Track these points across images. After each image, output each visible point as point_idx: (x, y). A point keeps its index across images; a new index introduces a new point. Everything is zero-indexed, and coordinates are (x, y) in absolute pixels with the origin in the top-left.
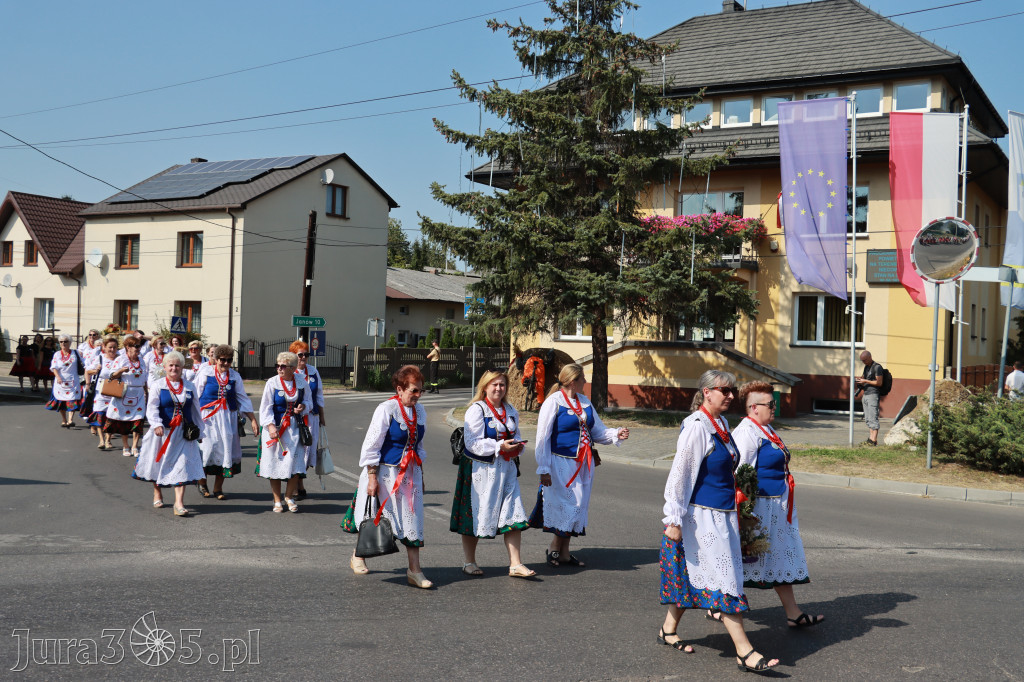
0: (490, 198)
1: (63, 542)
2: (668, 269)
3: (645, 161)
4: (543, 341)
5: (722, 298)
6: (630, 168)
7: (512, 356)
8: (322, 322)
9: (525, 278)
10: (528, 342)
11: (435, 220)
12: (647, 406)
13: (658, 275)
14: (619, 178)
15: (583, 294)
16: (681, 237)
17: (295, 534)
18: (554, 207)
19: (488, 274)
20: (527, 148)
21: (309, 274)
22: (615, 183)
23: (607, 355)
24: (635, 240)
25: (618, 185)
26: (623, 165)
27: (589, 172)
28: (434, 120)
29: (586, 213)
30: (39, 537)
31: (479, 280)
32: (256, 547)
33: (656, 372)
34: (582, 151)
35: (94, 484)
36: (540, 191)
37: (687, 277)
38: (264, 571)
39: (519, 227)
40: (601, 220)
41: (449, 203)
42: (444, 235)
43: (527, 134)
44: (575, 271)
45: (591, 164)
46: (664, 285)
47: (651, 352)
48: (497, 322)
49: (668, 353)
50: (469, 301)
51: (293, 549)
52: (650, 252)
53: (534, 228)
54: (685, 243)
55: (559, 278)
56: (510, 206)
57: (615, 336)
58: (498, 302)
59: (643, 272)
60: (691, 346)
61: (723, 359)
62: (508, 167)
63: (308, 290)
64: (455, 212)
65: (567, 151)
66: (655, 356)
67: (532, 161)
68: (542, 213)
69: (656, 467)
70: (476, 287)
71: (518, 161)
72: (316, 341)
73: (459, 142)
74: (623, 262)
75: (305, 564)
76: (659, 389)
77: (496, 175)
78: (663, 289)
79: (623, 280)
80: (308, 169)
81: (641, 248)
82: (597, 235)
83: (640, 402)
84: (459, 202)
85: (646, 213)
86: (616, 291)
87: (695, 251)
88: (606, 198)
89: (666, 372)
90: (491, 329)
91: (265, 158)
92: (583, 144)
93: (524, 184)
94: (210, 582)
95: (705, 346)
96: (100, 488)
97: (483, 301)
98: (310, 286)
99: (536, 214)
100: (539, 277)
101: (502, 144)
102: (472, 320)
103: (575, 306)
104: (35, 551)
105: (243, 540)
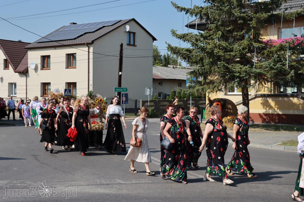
0: (196, 35)
1: (24, 183)
2: (276, 62)
3: (265, 15)
4: (221, 95)
5: (301, 74)
6: (258, 19)
7: (207, 102)
8: (127, 90)
9: (213, 69)
10: (214, 96)
11: (173, 45)
12: (267, 122)
13: (271, 65)
14: (253, 23)
15: (238, 74)
16: (282, 48)
17: (119, 179)
18: (224, 37)
19: (196, 67)
20: (212, 12)
21: (120, 70)
22: (251, 26)
23: (248, 100)
24: (260, 50)
25: (252, 26)
26: (254, 17)
27: (239, 21)
28: (172, 2)
29: (238, 40)
30: (15, 182)
31: (192, 70)
32: (103, 184)
33: (271, 107)
34: (236, 12)
35: (36, 159)
36: (218, 31)
37: (284, 65)
38: (107, 195)
39: (209, 47)
40: (245, 42)
41: (179, 38)
42: (177, 51)
43: (212, 6)
44: (234, 65)
45: (241, 18)
46: (274, 69)
47: (268, 99)
48: (200, 88)
49: (276, 99)
50: (188, 79)
51: (119, 185)
52: (268, 55)
53: (216, 47)
54: (283, 50)
55: (227, 68)
56: (205, 38)
57: (252, 92)
58: (201, 79)
59: (265, 64)
60: (286, 96)
61: (302, 101)
62: (204, 21)
63: (120, 77)
64: (181, 41)
65: (229, 13)
66: (270, 100)
67: (214, 18)
68: (219, 40)
69: (273, 148)
70: (191, 73)
71: (208, 18)
72: (124, 98)
73: (183, 12)
74: (255, 60)
75: (124, 192)
76: (272, 115)
77: (198, 25)
78: (274, 71)
79: (256, 68)
80: (119, 25)
81: (263, 54)
82: (243, 49)
83: (264, 120)
84: (183, 37)
85: (265, 38)
86: (252, 73)
87: (288, 53)
88: (247, 32)
89: (276, 107)
90: (198, 90)
91: (100, 22)
92: (236, 9)
93: (211, 28)
94: (85, 200)
95: (293, 95)
96: (38, 161)
97: (195, 79)
98: (121, 75)
99: (216, 41)
100: (219, 68)
101: (201, 11)
102: (190, 87)
103: (234, 80)
104: (13, 187)
105: (98, 181)
